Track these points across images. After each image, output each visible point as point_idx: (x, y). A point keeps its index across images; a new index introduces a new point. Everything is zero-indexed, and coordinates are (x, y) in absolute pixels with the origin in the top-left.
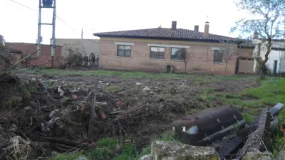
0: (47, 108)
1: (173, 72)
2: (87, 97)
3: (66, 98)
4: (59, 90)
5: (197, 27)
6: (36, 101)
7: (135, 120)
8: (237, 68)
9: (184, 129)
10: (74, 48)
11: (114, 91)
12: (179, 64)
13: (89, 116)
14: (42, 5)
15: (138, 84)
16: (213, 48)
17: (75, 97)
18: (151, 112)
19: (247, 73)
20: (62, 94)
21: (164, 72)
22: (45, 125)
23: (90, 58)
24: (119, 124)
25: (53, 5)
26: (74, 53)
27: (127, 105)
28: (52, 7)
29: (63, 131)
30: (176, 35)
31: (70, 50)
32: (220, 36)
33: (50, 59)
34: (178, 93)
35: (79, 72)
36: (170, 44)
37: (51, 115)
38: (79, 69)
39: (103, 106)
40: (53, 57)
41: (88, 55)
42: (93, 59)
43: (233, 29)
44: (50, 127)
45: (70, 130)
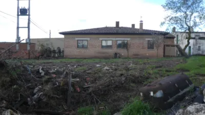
0: (32, 85)
1: (119, 58)
2: (62, 76)
3: (47, 77)
4: (41, 71)
5: (133, 25)
6: (22, 81)
7: (105, 91)
8: (164, 53)
9: (152, 94)
10: (45, 44)
11: (82, 71)
12: (123, 52)
13: (67, 90)
14: (20, 14)
15: (98, 65)
16: (147, 39)
17: (54, 76)
18: (117, 84)
19: (172, 56)
20: (43, 74)
21: (113, 58)
22: (31, 100)
23: (57, 51)
24: (93, 94)
25: (28, 14)
26: (45, 48)
27: (95, 81)
28: (27, 15)
29: (47, 104)
30: (120, 31)
31: (42, 45)
32: (151, 31)
33: (28, 52)
34: (131, 70)
35: (50, 61)
36: (116, 37)
37: (35, 91)
38: (50, 59)
39: (77, 81)
40: (29, 51)
41: (56, 49)
42: (60, 52)
43: (162, 24)
44: (35, 101)
45: (53, 102)
